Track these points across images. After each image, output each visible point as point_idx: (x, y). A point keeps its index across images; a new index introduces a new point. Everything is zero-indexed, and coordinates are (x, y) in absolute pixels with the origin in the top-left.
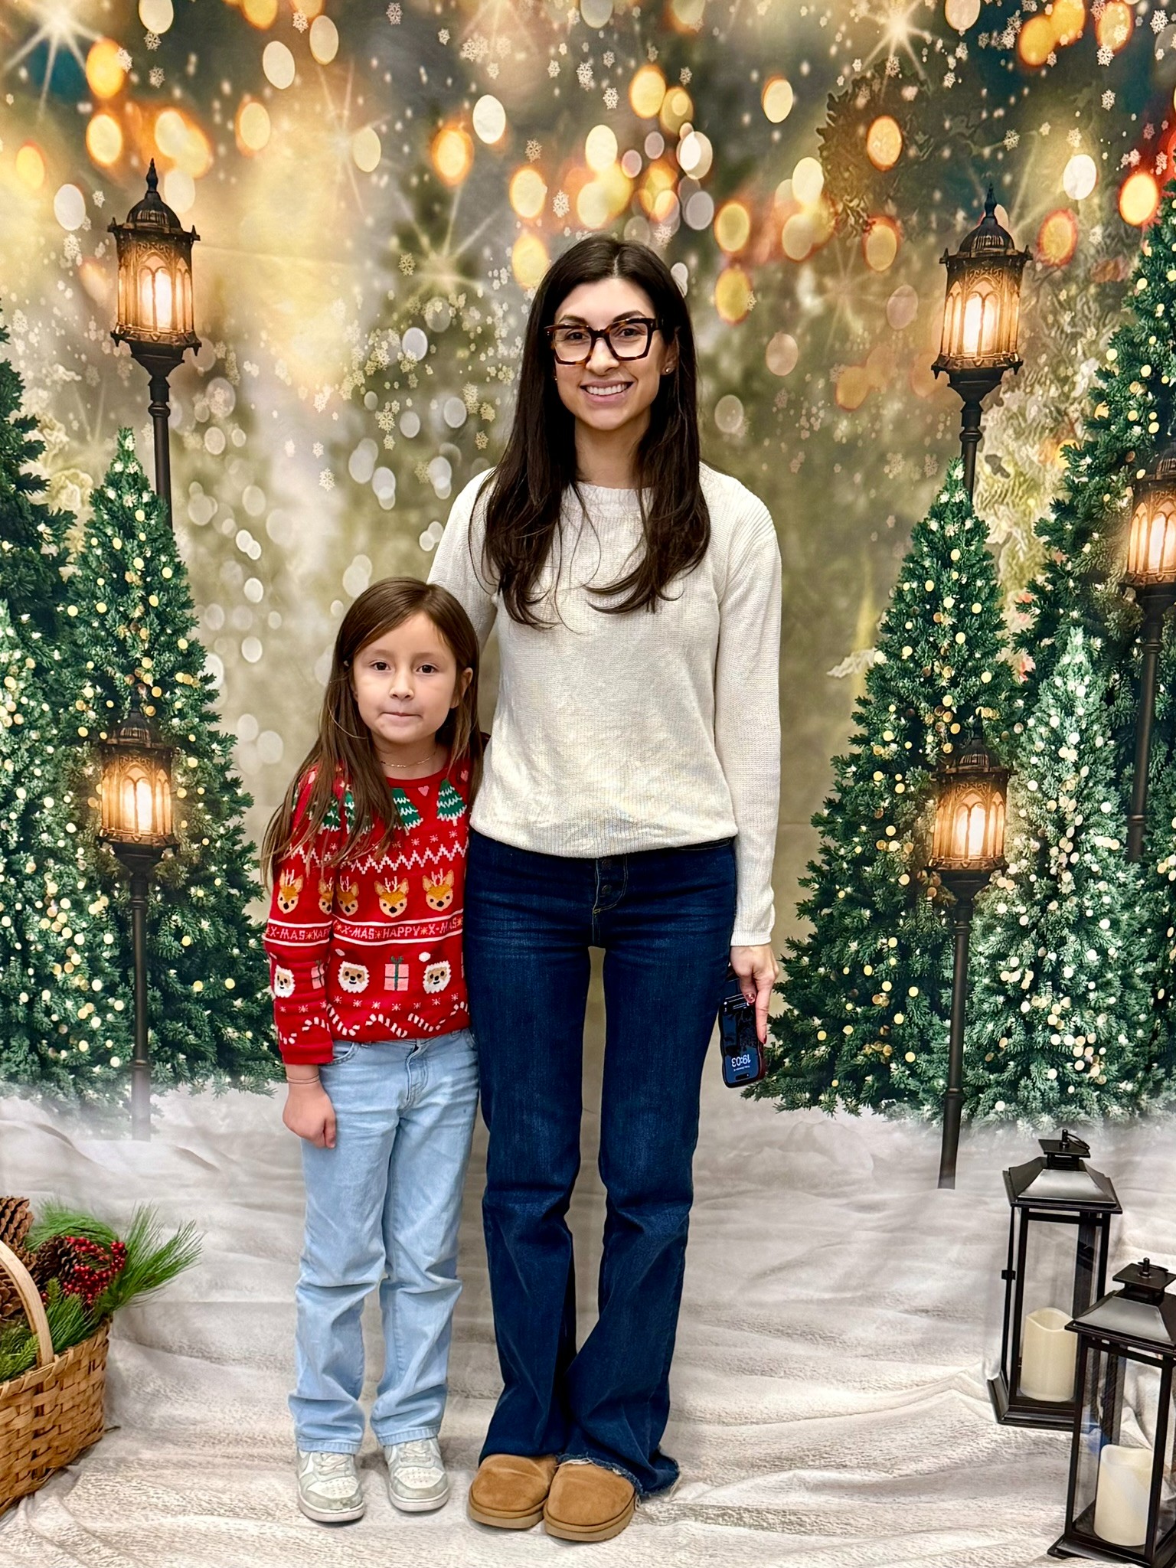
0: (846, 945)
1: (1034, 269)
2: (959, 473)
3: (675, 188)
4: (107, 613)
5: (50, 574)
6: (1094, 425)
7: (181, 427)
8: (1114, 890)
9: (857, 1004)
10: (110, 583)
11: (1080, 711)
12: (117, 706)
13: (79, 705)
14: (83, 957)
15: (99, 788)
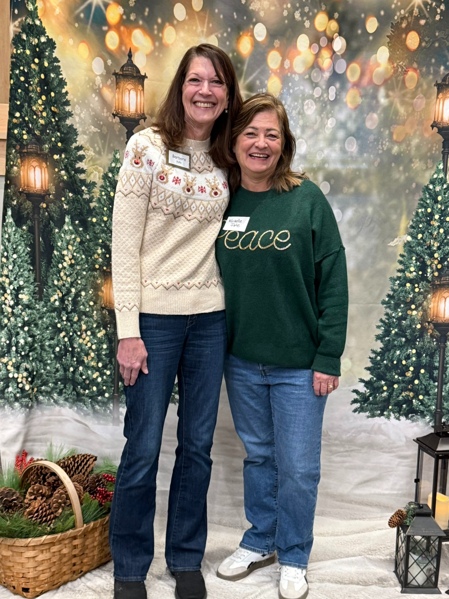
0: (395, 352)
2: (441, 167)
3: (331, 58)
4: (108, 220)
5: (86, 206)
9: (399, 375)
10: (109, 209)
13: (96, 256)
14: (95, 354)
15: (102, 288)
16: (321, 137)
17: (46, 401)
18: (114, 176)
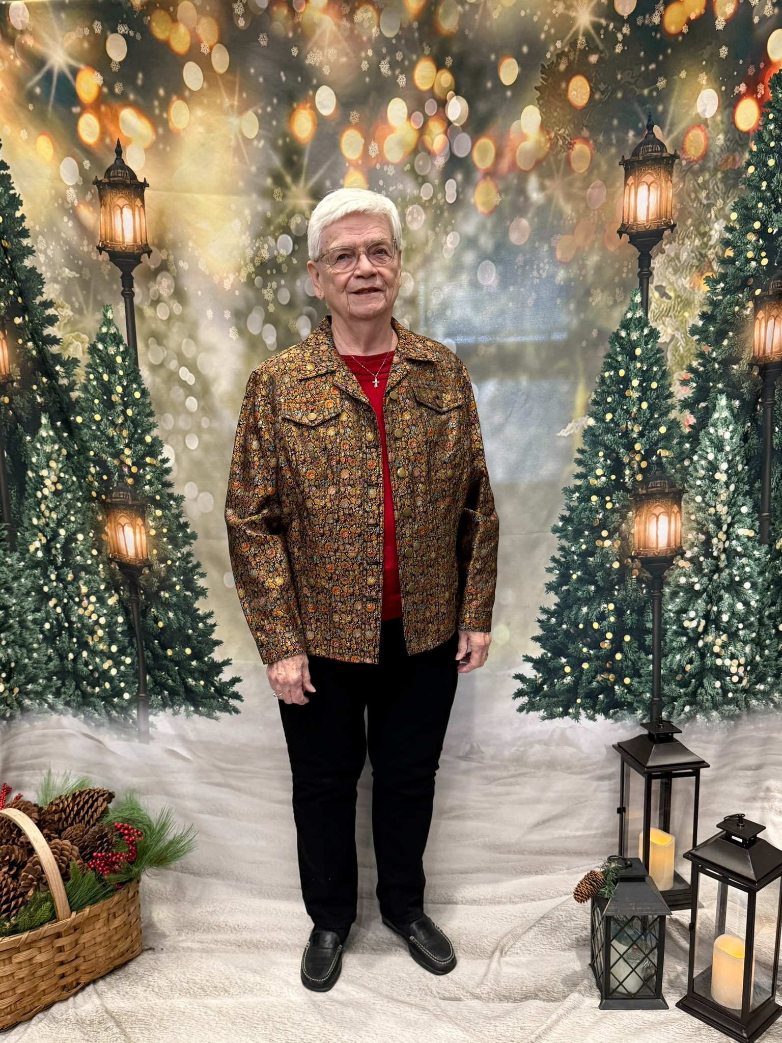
0: (579, 609)
1: (680, 164)
2: (638, 299)
3: (445, 133)
4: (101, 420)
5: (66, 397)
6: (724, 262)
7: (142, 302)
8: (752, 563)
9: (590, 648)
10: (102, 402)
11: (728, 448)
12: (109, 479)
13: (90, 478)
14: (105, 632)
15: (106, 528)
16: (436, 265)
17: (37, 706)
18: (106, 348)
